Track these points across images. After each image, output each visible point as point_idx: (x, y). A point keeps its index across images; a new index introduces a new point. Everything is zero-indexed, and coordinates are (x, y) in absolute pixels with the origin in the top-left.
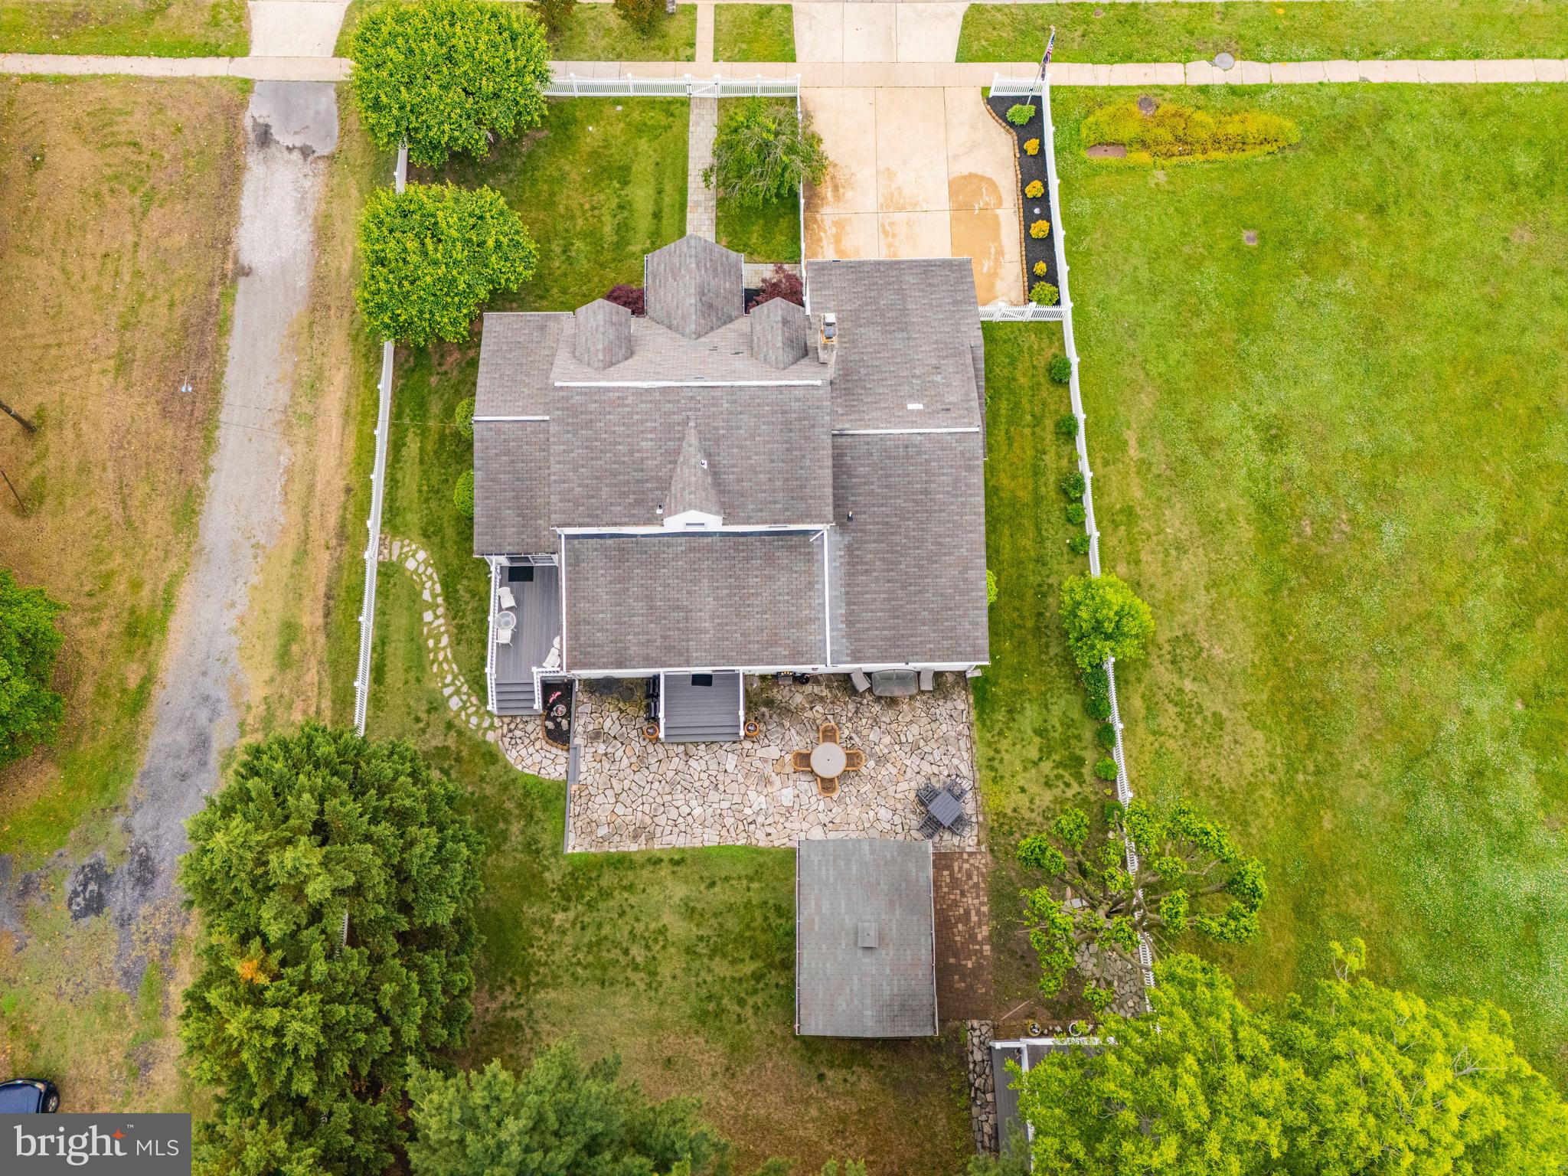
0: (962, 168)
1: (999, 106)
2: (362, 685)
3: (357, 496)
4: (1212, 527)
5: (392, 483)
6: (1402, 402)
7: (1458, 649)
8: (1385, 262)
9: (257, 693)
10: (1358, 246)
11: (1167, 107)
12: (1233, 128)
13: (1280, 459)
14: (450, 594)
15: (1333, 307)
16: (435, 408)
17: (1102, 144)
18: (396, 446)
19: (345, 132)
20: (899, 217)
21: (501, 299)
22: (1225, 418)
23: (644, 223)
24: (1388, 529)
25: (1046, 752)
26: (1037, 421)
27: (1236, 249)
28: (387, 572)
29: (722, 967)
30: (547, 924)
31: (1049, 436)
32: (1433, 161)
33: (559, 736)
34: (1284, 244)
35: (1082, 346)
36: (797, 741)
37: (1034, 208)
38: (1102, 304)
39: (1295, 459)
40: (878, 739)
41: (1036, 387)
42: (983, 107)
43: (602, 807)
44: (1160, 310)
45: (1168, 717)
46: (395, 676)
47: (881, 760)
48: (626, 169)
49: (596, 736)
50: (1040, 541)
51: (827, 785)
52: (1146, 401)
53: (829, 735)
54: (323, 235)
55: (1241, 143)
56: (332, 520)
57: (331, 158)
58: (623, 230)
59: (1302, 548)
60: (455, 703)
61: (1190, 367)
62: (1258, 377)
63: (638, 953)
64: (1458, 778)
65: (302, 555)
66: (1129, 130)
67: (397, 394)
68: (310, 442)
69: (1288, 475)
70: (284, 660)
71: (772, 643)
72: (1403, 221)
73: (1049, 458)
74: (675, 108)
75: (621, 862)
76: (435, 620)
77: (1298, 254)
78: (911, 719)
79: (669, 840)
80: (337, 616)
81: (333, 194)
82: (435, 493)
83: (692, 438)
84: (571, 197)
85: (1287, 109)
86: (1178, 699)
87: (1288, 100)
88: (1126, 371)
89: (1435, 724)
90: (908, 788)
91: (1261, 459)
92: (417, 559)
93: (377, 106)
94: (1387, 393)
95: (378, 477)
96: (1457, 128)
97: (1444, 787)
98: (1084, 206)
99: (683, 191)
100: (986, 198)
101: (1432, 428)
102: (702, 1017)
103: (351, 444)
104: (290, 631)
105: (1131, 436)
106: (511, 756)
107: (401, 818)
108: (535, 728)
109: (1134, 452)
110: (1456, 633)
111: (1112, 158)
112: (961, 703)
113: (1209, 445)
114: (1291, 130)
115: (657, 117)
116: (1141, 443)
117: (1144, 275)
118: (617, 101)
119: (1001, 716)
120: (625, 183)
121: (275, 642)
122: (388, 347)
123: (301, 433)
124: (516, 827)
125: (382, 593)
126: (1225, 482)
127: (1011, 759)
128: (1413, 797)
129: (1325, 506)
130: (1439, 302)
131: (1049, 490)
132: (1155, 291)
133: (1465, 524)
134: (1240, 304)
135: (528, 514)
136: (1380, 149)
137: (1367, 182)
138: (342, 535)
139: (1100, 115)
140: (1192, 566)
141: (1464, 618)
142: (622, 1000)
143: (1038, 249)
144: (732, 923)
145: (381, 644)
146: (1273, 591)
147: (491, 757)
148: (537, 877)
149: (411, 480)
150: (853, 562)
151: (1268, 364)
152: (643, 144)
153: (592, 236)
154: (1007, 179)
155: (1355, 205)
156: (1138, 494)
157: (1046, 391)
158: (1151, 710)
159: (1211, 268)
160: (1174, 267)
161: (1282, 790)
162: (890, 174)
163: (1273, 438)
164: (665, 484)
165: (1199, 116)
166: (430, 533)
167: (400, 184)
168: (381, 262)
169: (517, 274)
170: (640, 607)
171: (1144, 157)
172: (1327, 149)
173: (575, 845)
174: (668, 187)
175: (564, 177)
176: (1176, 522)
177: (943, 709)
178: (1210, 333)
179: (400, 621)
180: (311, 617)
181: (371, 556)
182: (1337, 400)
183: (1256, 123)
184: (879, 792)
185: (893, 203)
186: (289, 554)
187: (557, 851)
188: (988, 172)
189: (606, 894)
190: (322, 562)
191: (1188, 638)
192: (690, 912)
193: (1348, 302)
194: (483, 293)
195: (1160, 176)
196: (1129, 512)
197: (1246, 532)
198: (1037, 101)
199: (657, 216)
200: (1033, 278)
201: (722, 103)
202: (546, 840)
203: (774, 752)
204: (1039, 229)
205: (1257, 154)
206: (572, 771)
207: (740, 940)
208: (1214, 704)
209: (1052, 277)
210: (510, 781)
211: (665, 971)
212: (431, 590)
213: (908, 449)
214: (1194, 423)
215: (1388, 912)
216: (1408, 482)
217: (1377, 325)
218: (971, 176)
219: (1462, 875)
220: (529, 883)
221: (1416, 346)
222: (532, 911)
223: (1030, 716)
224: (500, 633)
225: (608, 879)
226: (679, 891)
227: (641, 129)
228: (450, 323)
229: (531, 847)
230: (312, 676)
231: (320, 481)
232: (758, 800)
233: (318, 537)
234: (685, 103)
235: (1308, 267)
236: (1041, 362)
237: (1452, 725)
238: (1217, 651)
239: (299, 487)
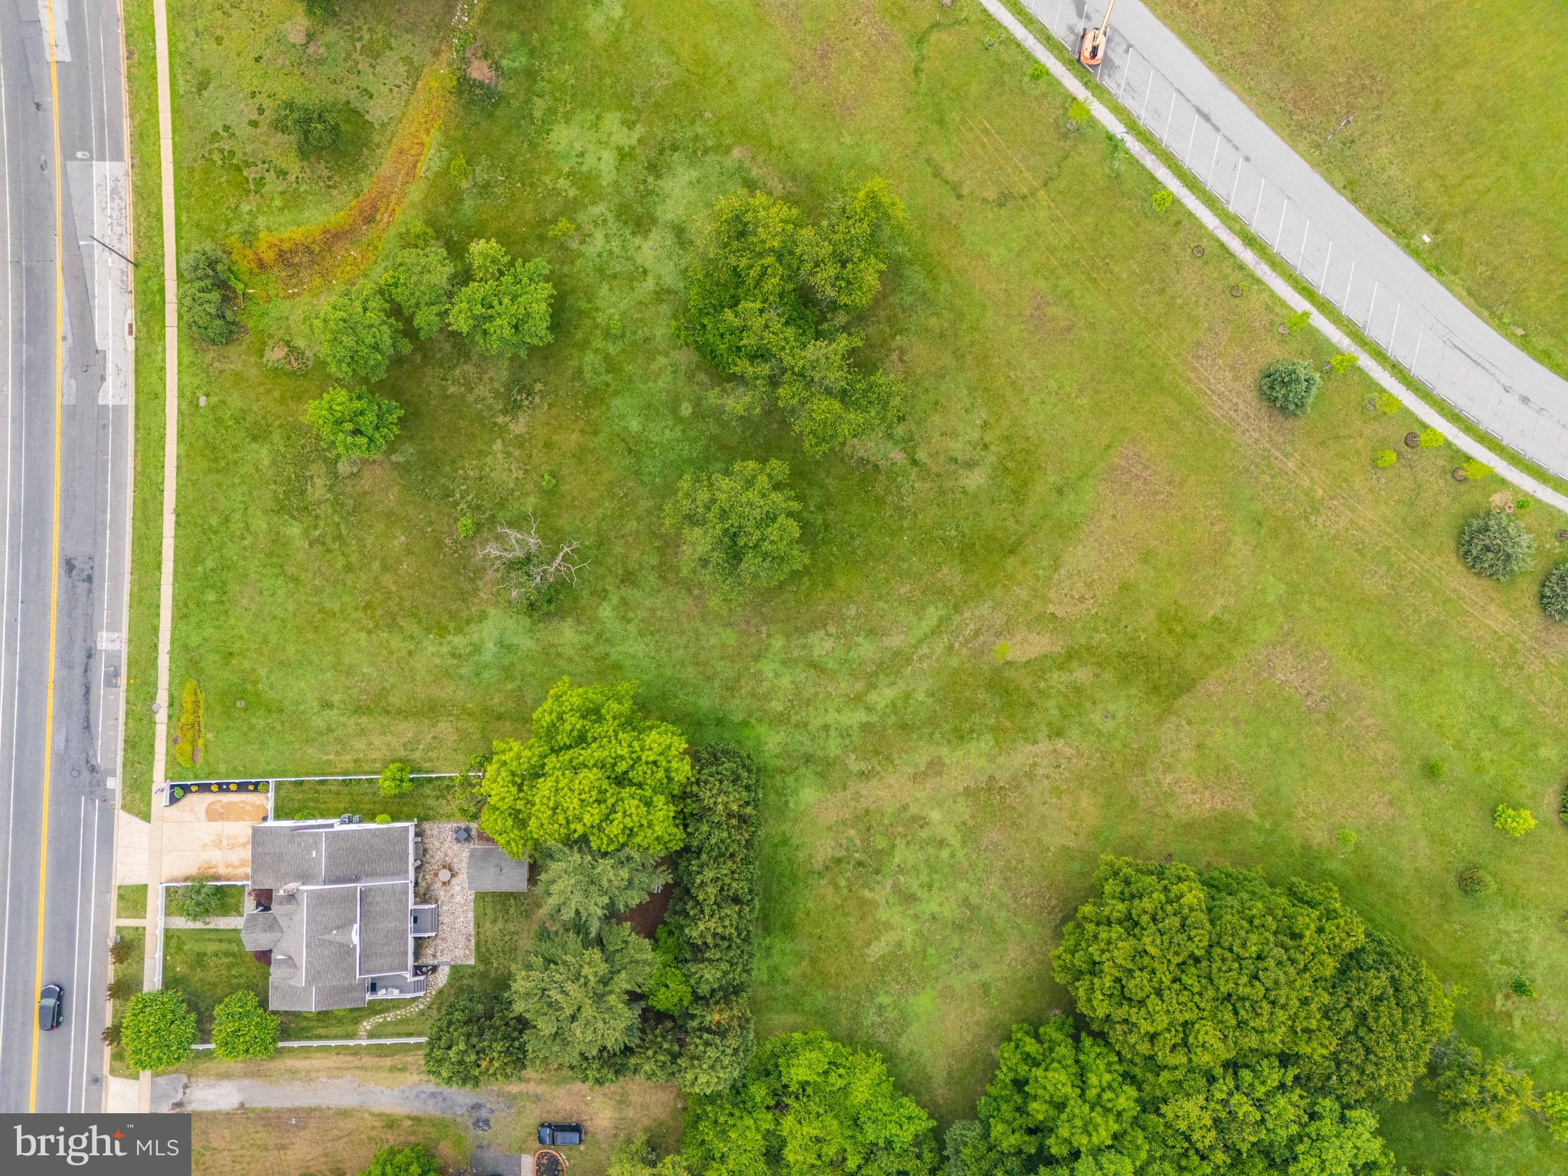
0: (203, 816)
1: (173, 800)
2: (412, 1040)
3: (339, 1050)
4: (363, 732)
5: (336, 1037)
6: (315, 658)
7: (410, 653)
8: (254, 656)
9: (416, 1078)
10: (247, 664)
11: (178, 733)
12: (189, 707)
13: (336, 704)
14: (381, 1012)
15: (273, 677)
16: (305, 1024)
17: (193, 760)
18: (320, 1037)
19: (177, 1071)
20: (225, 842)
21: (263, 1003)
22: (319, 722)
23: (224, 946)
24: (365, 670)
25: (444, 797)
26: (317, 791)
27: (246, 710)
28: (371, 1035)
29: (512, 911)
30: (497, 969)
31: (324, 788)
32: (208, 631)
33: (434, 969)
34: (244, 691)
35: (285, 774)
36: (438, 885)
37: (223, 788)
38: (268, 764)
39: (336, 699)
40: (439, 855)
41: (303, 791)
42: (174, 806)
43: (459, 953)
44: (272, 742)
45: (433, 755)
46: (411, 1029)
47: (446, 855)
48: (198, 954)
49: (434, 956)
50: (366, 794)
51: (453, 876)
52: (310, 751)
53: (436, 875)
54: (225, 1076)
55: (196, 703)
56: (349, 1058)
57: (189, 1077)
58: (226, 954)
59: (372, 700)
60: (421, 1007)
61: (297, 733)
62: (302, 707)
63: (507, 938)
64: (455, 662)
65: (363, 1068)
66: (188, 748)
67: (298, 1039)
68: (318, 1071)
69: (343, 702)
70: (403, 1070)
71: (401, 902)
72: (236, 646)
73: (333, 788)
74: (169, 935)
75: (478, 945)
76: (390, 1017)
77: (249, 687)
78: (433, 844)
79: (471, 928)
80: (387, 1052)
81: (207, 1074)
82: (340, 1021)
83: (326, 937)
84: (211, 976)
85: (182, 684)
86: (427, 750)
87: (176, 683)
88: (298, 756)
89: (437, 666)
90: (456, 847)
91: (335, 711)
92: (367, 1025)
93: (178, 1059)
94: (310, 663)
95: (333, 1043)
96: (193, 620)
97: (458, 667)
98: (223, 768)
99: (210, 931)
100: (217, 806)
101: (326, 649)
102: (527, 917)
103: (319, 1055)
104: (393, 1069)
105: (325, 758)
106: (441, 985)
107: (450, 1023)
108: (431, 978)
109: (332, 757)
110: (404, 653)
111: (201, 755)
112: (426, 825)
113: (330, 730)
114: (191, 685)
115: (173, 943)
116: (328, 754)
117: (256, 746)
118: (165, 959)
119: (431, 813)
120: (205, 954)
121: (397, 1074)
122: (280, 1044)
123: (313, 1075)
124: (465, 982)
125: (379, 1037)
126: (345, 725)
127: (447, 810)
128: (461, 677)
129: (356, 691)
130: (274, 638)
131: (346, 790)
132: (263, 743)
133: (363, 643)
134: (270, 711)
135: (351, 988)
136: (202, 650)
137: (217, 657)
138: (356, 1054)
139: (181, 760)
140: (377, 741)
141: (399, 649)
142: (521, 943)
143: (242, 788)
144: (498, 907)
145: (399, 1035)
146: (387, 712)
147: (441, 992)
148: (482, 974)
149: (334, 1031)
150: (372, 875)
151: (297, 704)
152: (186, 948)
153: (229, 967)
154: (208, 798)
155: (227, 664)
156: (348, 757)
157: (305, 787)
158: (431, 760)
159: (254, 721)
160: (253, 734)
161: (459, 719)
162: (205, 846)
163: (327, 705)
164: (341, 945)
165: (183, 720)
166: (356, 1021)
167: (212, 1046)
168: (247, 1051)
169: (252, 999)
170: (386, 948)
171: (200, 742)
172: (200, 671)
173: (472, 962)
174: (207, 936)
175: (201, 980)
176: (360, 744)
177: (428, 833)
178: (282, 723)
179: (390, 1029)
180: (388, 1062)
181: (364, 1043)
182: (312, 681)
183: (187, 698)
184: (456, 856)
185: (218, 844)
186: (363, 1073)
187: (473, 967)
188: (205, 805)
189: (488, 950)
190: (367, 1060)
191: (404, 745)
192: (494, 922)
193: (271, 671)
194: (261, 1011)
195: (210, 736)
196: (355, 761)
197: (364, 720)
198: (172, 787)
199: (221, 941)
200: (256, 790)
201: (167, 915)
202: (470, 971)
203: (442, 893)
204: (233, 787)
205: (201, 697)
206: (446, 963)
207: (504, 904)
208: (429, 738)
209: (256, 784)
210: (449, 985)
211: (513, 929)
212: (379, 1019)
213: (331, 857)
214: (320, 734)
215: (499, 691)
216: (347, 660)
217: (281, 663)
218: (207, 812)
219: (487, 666)
220: (484, 975)
221: (291, 650)
222: (493, 975)
223: (431, 802)
224: (395, 994)
225: (483, 949)
226: (488, 925)
227: (179, 948)
228: (273, 1023)
229: (472, 976)
230: (410, 1059)
231: (333, 1065)
232: (458, 899)
233: (357, 1062)
234: (166, 931)
235: (255, 683)
236: (292, 788)
237: (438, 661)
238: (410, 735)
239: (336, 1073)
